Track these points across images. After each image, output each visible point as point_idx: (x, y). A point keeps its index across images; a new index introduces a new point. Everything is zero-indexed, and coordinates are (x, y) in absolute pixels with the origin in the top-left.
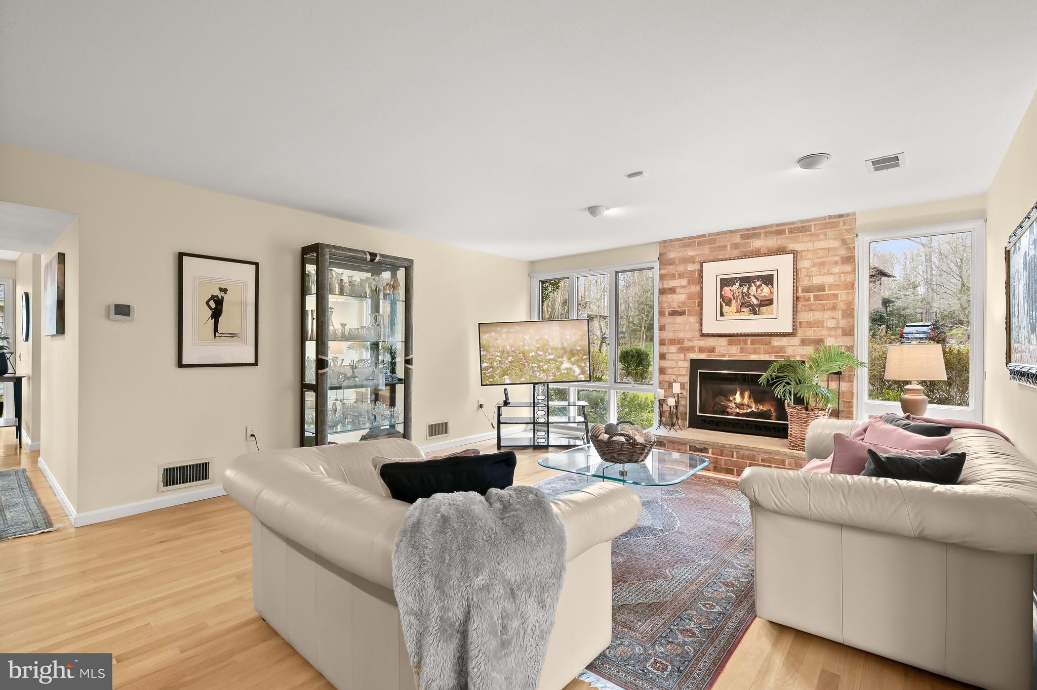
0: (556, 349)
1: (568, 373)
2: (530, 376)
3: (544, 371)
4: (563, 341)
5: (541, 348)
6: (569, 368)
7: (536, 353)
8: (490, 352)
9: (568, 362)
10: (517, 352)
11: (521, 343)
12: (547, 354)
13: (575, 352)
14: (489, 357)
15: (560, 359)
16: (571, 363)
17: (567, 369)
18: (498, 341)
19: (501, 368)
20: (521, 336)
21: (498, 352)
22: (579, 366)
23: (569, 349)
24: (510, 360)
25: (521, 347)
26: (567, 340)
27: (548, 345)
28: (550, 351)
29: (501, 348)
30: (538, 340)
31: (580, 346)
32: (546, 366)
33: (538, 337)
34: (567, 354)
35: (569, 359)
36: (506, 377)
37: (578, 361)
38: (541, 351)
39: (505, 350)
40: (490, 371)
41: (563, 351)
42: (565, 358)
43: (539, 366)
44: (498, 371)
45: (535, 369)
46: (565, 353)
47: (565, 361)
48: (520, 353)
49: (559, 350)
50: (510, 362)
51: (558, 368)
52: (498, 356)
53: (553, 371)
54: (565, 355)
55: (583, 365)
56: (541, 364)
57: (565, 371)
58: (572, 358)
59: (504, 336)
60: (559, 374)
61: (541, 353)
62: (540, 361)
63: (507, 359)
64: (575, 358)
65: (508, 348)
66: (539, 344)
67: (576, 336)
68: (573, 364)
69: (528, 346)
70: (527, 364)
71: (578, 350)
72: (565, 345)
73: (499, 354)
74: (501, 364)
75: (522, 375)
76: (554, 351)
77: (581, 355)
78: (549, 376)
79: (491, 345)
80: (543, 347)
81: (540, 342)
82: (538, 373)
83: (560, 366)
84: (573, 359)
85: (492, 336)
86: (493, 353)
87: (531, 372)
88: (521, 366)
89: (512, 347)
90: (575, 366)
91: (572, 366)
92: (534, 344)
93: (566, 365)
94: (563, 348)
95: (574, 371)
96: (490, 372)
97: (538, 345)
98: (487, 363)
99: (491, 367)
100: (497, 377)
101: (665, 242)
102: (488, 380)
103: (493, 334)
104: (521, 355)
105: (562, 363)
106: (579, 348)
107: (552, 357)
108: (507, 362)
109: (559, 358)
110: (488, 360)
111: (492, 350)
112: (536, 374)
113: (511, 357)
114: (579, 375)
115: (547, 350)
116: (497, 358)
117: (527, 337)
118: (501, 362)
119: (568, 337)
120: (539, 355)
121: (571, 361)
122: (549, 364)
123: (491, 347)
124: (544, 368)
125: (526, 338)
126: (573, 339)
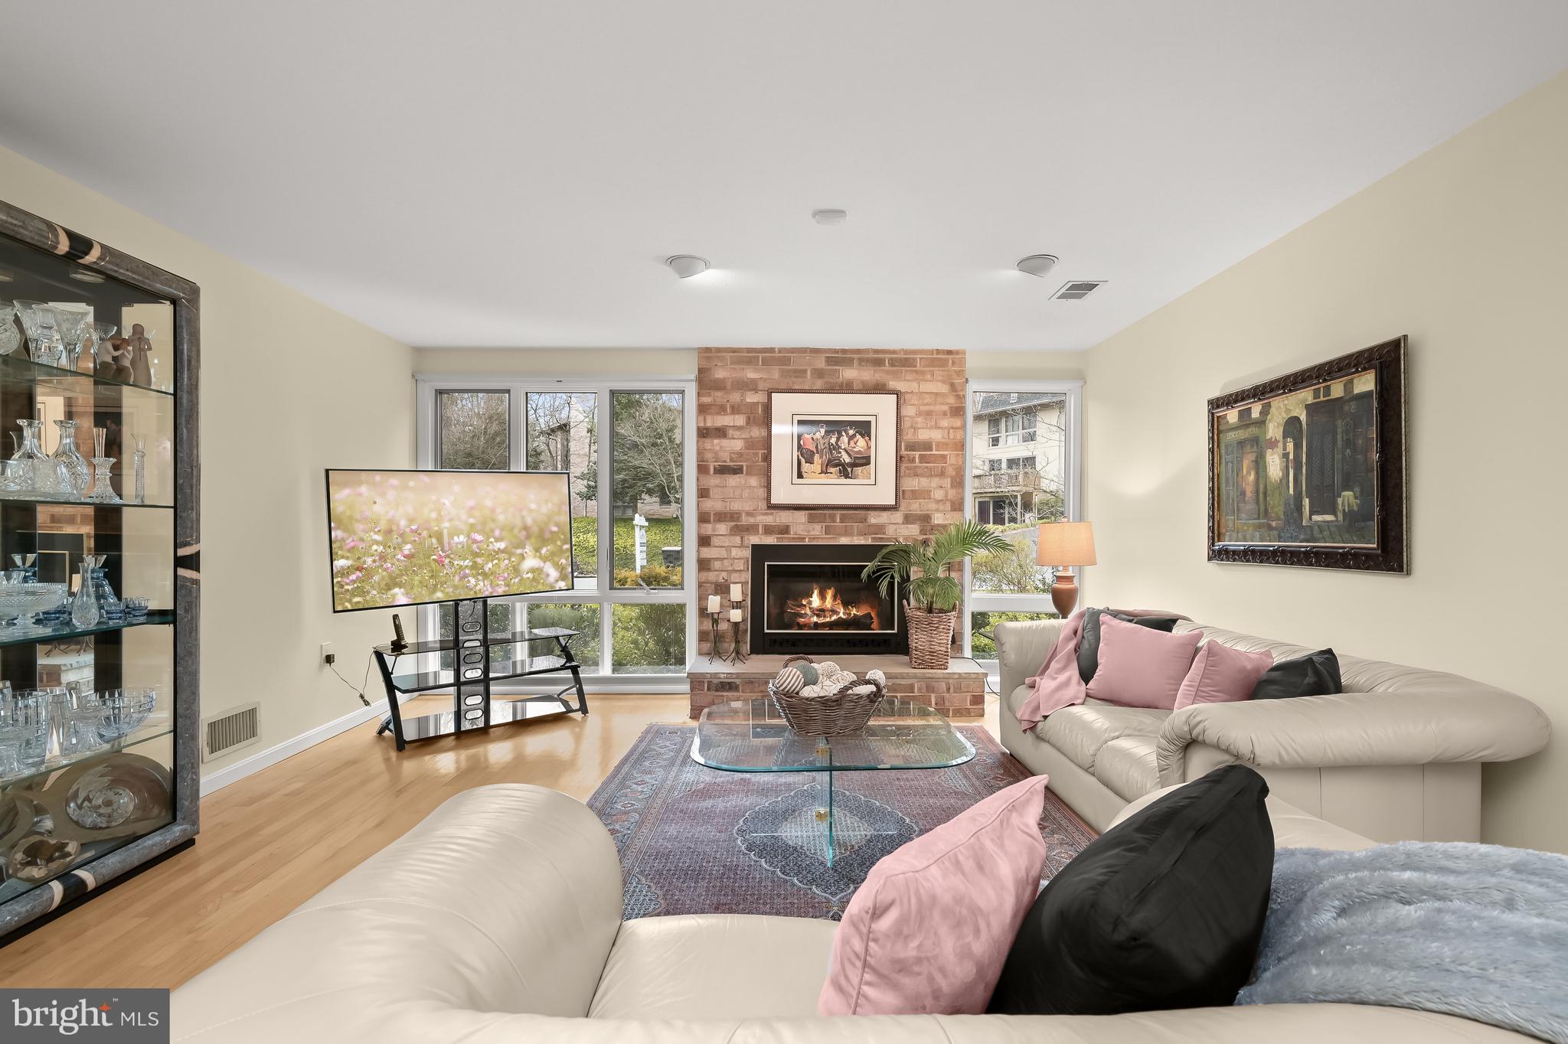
0: (512, 529)
1: (534, 579)
2: (456, 587)
3: (485, 575)
4: (525, 513)
5: (479, 527)
6: (537, 569)
7: (468, 536)
8: (354, 533)
9: (535, 557)
10: (425, 533)
11: (434, 515)
12: (492, 540)
13: (547, 535)
14: (352, 544)
15: (519, 551)
16: (541, 557)
17: (532, 570)
18: (376, 507)
19: (386, 570)
20: (434, 498)
21: (376, 533)
22: (556, 565)
23: (535, 530)
24: (406, 552)
25: (433, 524)
26: (530, 511)
27: (493, 520)
28: (497, 533)
29: (383, 526)
30: (472, 508)
31: (557, 525)
32: (490, 565)
33: (471, 503)
34: (533, 540)
35: (537, 550)
36: (396, 590)
37: (553, 554)
38: (477, 532)
39: (394, 528)
40: (353, 577)
41: (524, 533)
42: (527, 547)
43: (475, 566)
44: (376, 578)
45: (467, 571)
46: (528, 537)
47: (530, 553)
48: (430, 537)
49: (516, 531)
50: (409, 557)
51: (516, 570)
52: (377, 543)
53: (506, 575)
54: (527, 542)
55: (563, 561)
56: (479, 560)
57: (530, 575)
58: (542, 548)
59: (391, 495)
60: (517, 580)
61: (479, 538)
62: (476, 555)
63: (401, 549)
64: (549, 547)
65: (403, 523)
66: (474, 517)
67: (550, 504)
68: (545, 559)
69: (451, 520)
70: (447, 561)
71: (552, 533)
72: (529, 521)
73: (377, 537)
74: (385, 561)
75: (435, 586)
76: (504, 534)
77: (559, 543)
78: (498, 585)
79: (358, 516)
80: (484, 523)
81: (477, 513)
82: (473, 581)
83: (519, 564)
84: (544, 551)
85: (360, 495)
86: (361, 534)
87: (457, 578)
88: (434, 565)
89: (411, 521)
90: (548, 563)
91: (542, 564)
92: (464, 517)
93: (531, 562)
94: (526, 528)
95: (548, 575)
96: (354, 582)
97: (472, 521)
98: (347, 558)
99: (359, 569)
100: (375, 592)
101: (708, 350)
102: (350, 601)
103: (364, 489)
104: (434, 540)
105: (523, 557)
106: (555, 529)
107: (502, 545)
108: (399, 556)
109: (517, 548)
110: (349, 551)
111: (359, 527)
112: (469, 581)
113: (408, 546)
114: (557, 581)
115: (493, 531)
116: (375, 547)
117: (447, 502)
118: (383, 557)
119: (533, 506)
120: (475, 541)
121: (540, 553)
122: (496, 561)
123: (358, 521)
124: (487, 569)
125: (444, 504)
126: (544, 510)
